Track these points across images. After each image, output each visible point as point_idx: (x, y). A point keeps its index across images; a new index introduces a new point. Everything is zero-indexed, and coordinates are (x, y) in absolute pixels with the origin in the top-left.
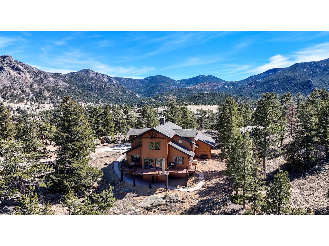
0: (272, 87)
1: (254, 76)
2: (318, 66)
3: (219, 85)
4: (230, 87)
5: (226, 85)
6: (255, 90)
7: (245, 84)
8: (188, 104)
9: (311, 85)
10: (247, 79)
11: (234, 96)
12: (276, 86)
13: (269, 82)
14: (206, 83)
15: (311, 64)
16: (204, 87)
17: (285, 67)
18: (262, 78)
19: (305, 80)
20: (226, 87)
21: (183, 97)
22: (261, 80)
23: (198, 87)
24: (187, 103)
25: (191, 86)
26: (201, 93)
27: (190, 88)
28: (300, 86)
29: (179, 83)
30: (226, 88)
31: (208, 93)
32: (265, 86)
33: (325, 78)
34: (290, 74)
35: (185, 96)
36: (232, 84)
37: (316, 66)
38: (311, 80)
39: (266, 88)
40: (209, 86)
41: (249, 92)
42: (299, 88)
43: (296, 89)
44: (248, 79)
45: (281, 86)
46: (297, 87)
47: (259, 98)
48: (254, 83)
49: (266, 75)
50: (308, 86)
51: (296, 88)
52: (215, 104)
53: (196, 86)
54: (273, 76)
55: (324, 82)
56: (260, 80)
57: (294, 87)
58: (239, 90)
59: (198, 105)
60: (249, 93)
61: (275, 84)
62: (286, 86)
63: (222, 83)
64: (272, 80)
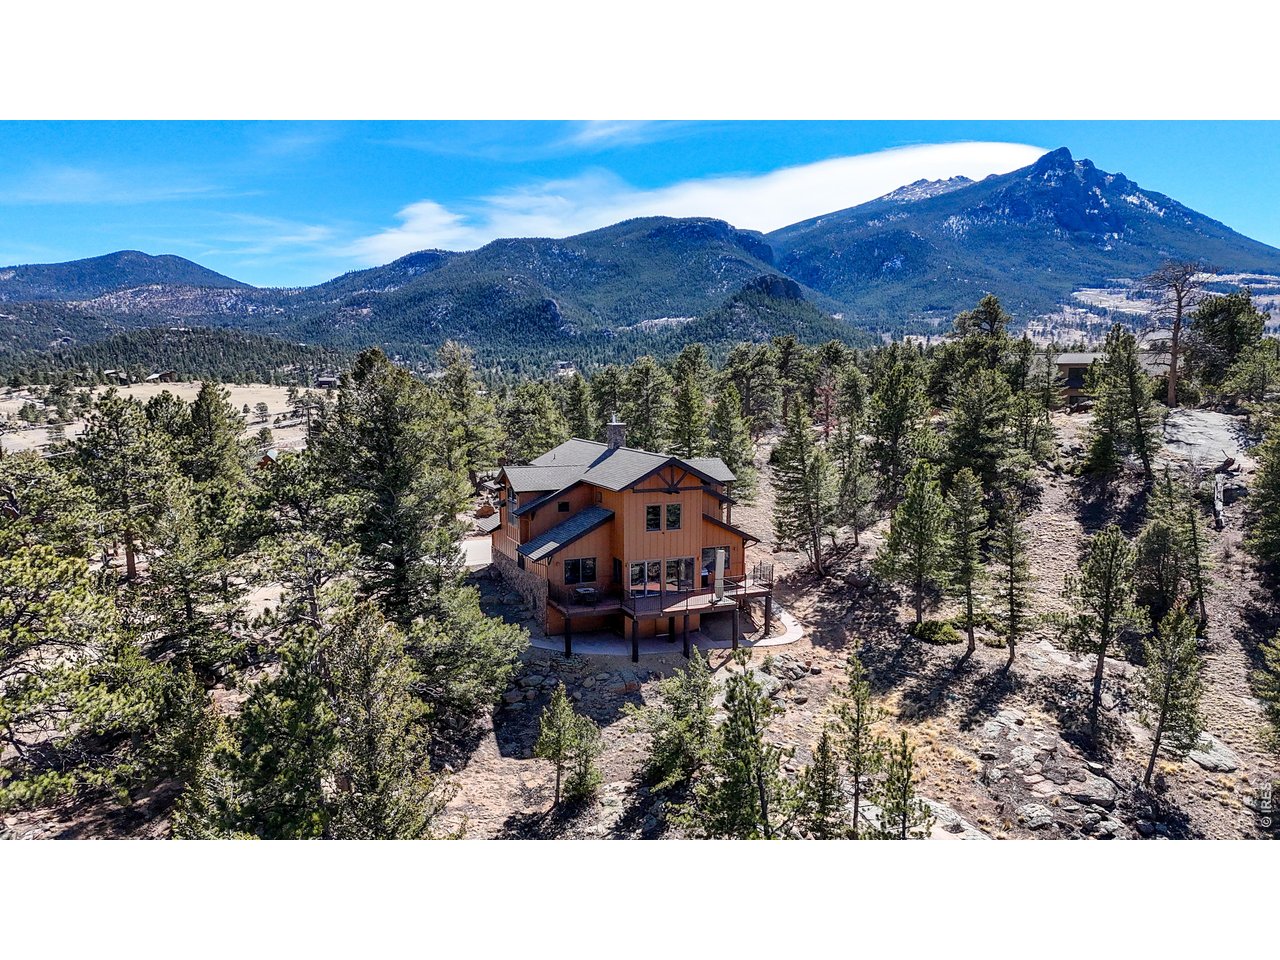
0: (435, 319)
1: (359, 272)
2: (564, 255)
3: (223, 299)
4: (271, 309)
5: (252, 301)
6: (376, 326)
7: (332, 300)
8: (129, 376)
9: (555, 317)
10: (336, 280)
11: (306, 347)
12: (446, 314)
13: (421, 300)
14: (160, 287)
15: (544, 245)
16: (150, 303)
17: (463, 249)
18: (392, 282)
19: (535, 300)
20: (253, 310)
21: (54, 344)
22: (391, 289)
23: (121, 301)
24: (123, 375)
25: (84, 298)
26: (153, 332)
27: (84, 304)
28: (522, 320)
29: (14, 277)
30: (256, 315)
31: (188, 333)
32: (412, 313)
33: (589, 296)
34: (486, 276)
35: (65, 340)
36: (277, 297)
37: (559, 255)
38: (554, 301)
39: (414, 320)
40: (177, 300)
41: (357, 335)
42: (521, 325)
43: (514, 330)
44: (340, 282)
45: (463, 315)
46: (515, 321)
47: (397, 357)
48: (368, 298)
49: (405, 274)
50: (546, 319)
51: (512, 326)
52: (257, 380)
53: (111, 299)
54: (428, 280)
55: (590, 310)
56: (385, 287)
57: (507, 321)
58: (313, 323)
59: (180, 380)
60: (355, 338)
61: (443, 306)
62: (479, 318)
63: (234, 292)
64: (432, 294)
